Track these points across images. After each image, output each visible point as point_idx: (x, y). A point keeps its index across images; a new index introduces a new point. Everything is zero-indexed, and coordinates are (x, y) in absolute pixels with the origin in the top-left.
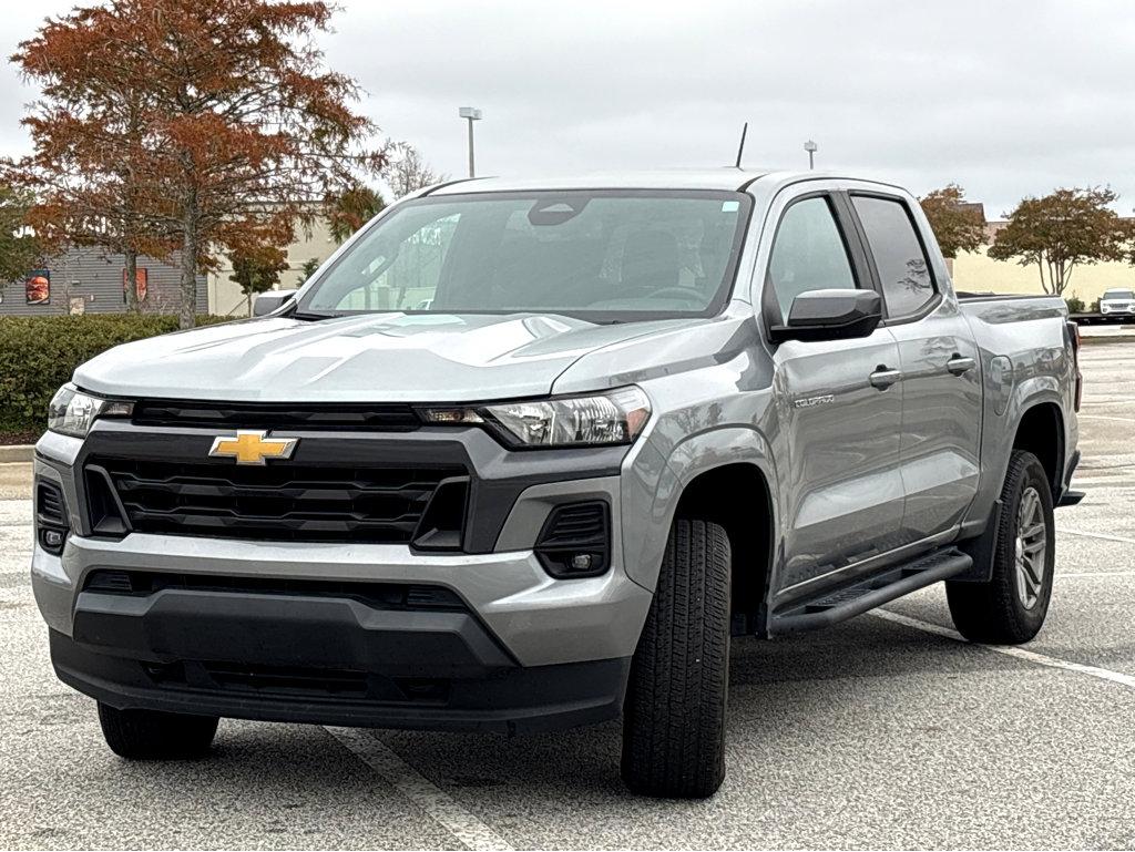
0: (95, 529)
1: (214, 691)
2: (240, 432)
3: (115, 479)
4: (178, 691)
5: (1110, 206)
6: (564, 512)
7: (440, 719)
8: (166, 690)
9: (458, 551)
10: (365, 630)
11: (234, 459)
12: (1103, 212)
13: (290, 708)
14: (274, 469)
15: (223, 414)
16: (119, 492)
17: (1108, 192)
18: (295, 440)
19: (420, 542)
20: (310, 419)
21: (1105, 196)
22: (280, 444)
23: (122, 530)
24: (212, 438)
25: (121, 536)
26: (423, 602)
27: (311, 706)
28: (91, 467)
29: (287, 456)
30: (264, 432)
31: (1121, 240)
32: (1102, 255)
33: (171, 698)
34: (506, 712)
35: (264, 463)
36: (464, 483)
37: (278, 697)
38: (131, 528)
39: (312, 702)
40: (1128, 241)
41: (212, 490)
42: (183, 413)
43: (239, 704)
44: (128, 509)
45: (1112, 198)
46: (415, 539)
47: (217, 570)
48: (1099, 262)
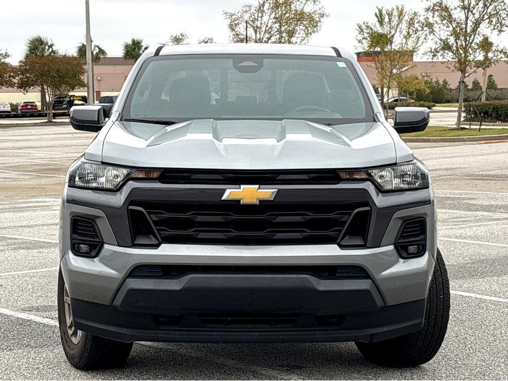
0: (135, 243)
1: (197, 329)
2: (242, 186)
3: (149, 213)
4: (171, 330)
5: (7, 60)
6: (407, 224)
7: (333, 336)
8: (163, 330)
9: (364, 246)
10: (319, 291)
11: (239, 201)
12: (4, 63)
13: (245, 335)
14: (263, 206)
15: (223, 177)
16: (153, 221)
17: (6, 53)
18: (277, 190)
19: (343, 243)
20: (278, 178)
21: (6, 55)
22: (267, 192)
23: (155, 242)
24: (224, 190)
25: (157, 246)
26: (345, 275)
27: (258, 333)
28: (131, 207)
29: (272, 199)
30: (257, 186)
31: (14, 77)
32: (5, 84)
33: (167, 334)
34: (370, 330)
35: (258, 203)
36: (368, 211)
37: (238, 330)
38: (161, 241)
39: (258, 331)
40: (17, 78)
41: (219, 219)
42: (194, 176)
43: (213, 335)
44: (158, 230)
45: (9, 56)
46: (340, 241)
47: (210, 262)
48: (3, 87)
